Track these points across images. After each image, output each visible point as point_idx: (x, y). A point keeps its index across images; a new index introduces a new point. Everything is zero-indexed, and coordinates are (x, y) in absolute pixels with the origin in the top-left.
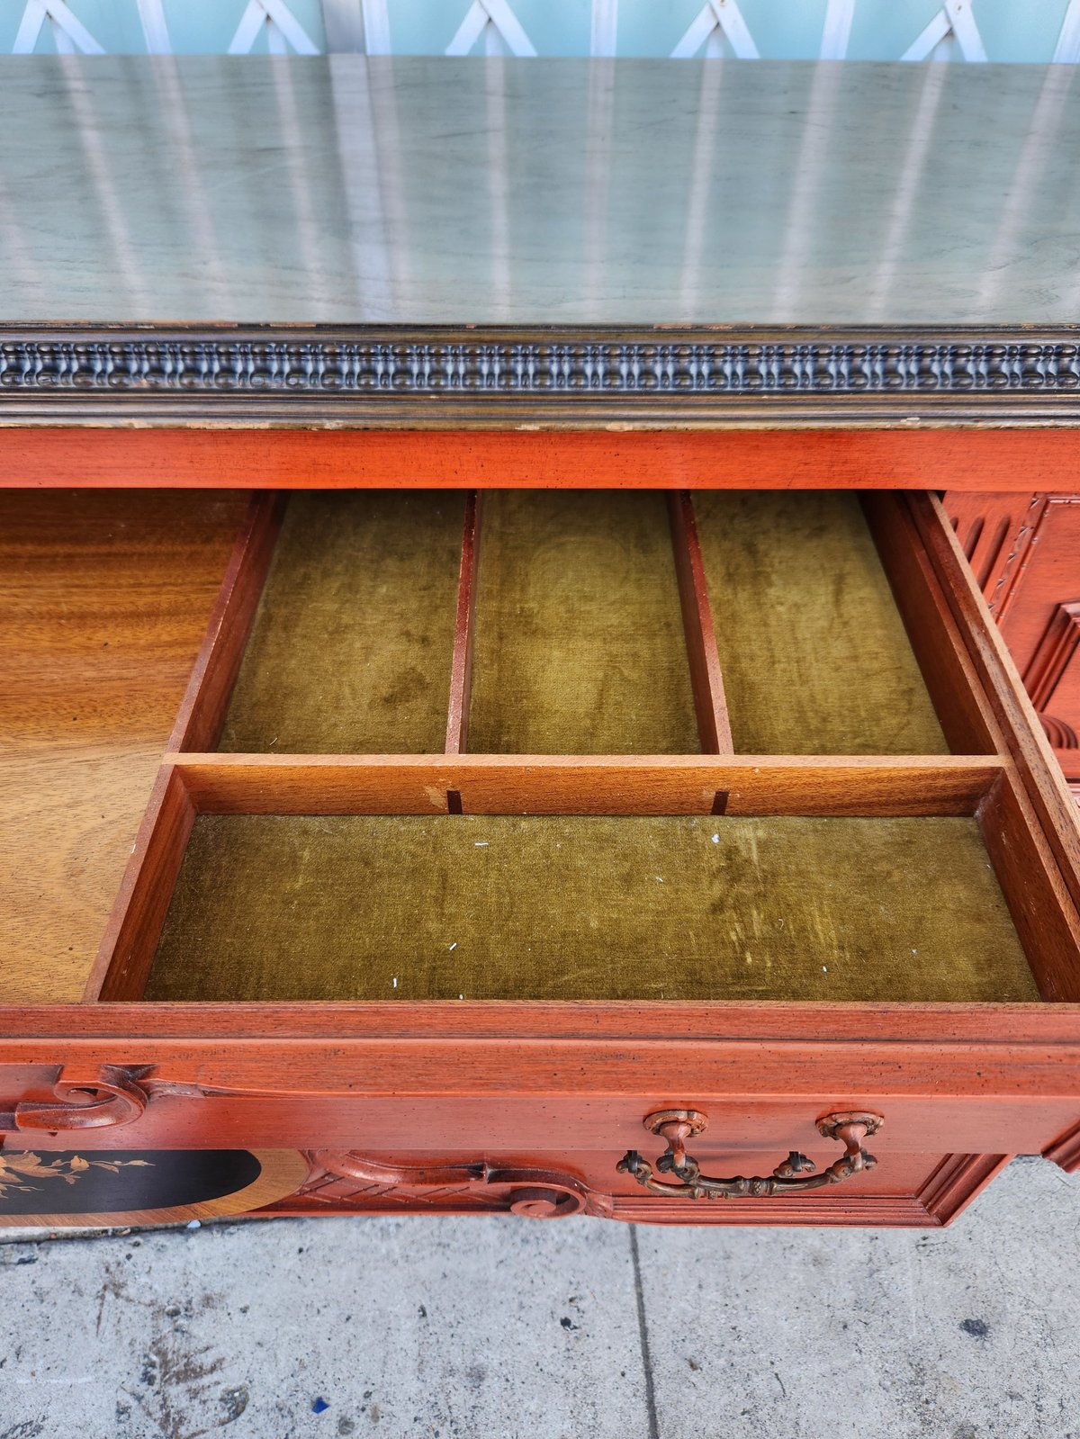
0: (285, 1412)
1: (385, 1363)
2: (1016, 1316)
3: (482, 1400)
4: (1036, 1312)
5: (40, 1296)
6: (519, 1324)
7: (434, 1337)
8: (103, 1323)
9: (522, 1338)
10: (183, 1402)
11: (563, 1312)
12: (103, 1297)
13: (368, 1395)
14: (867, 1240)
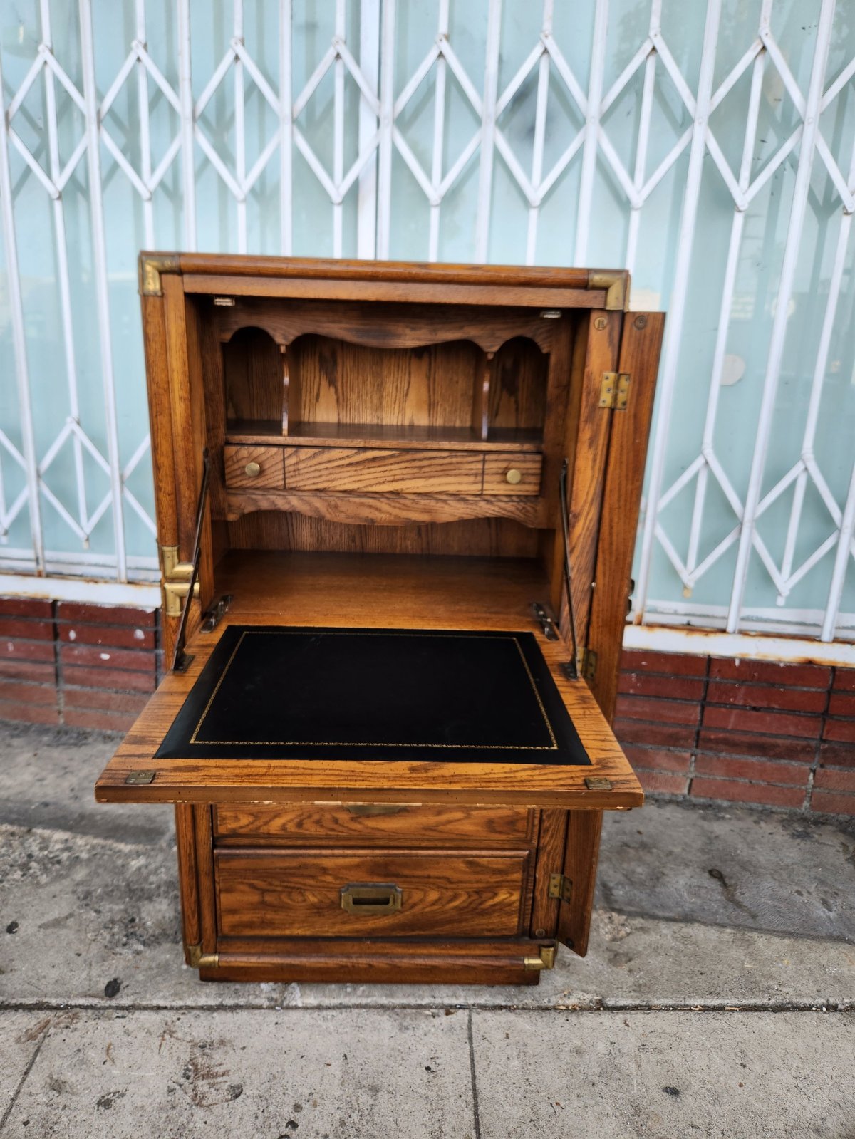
0: (263, 1099)
1: (322, 1080)
2: (697, 1088)
3: (377, 1102)
4: (709, 1086)
5: (127, 1033)
6: (401, 1067)
7: (351, 1070)
8: (162, 1048)
9: (402, 1074)
10: (206, 1089)
11: (427, 1064)
12: (163, 1036)
13: (311, 1094)
14: (609, 1043)
